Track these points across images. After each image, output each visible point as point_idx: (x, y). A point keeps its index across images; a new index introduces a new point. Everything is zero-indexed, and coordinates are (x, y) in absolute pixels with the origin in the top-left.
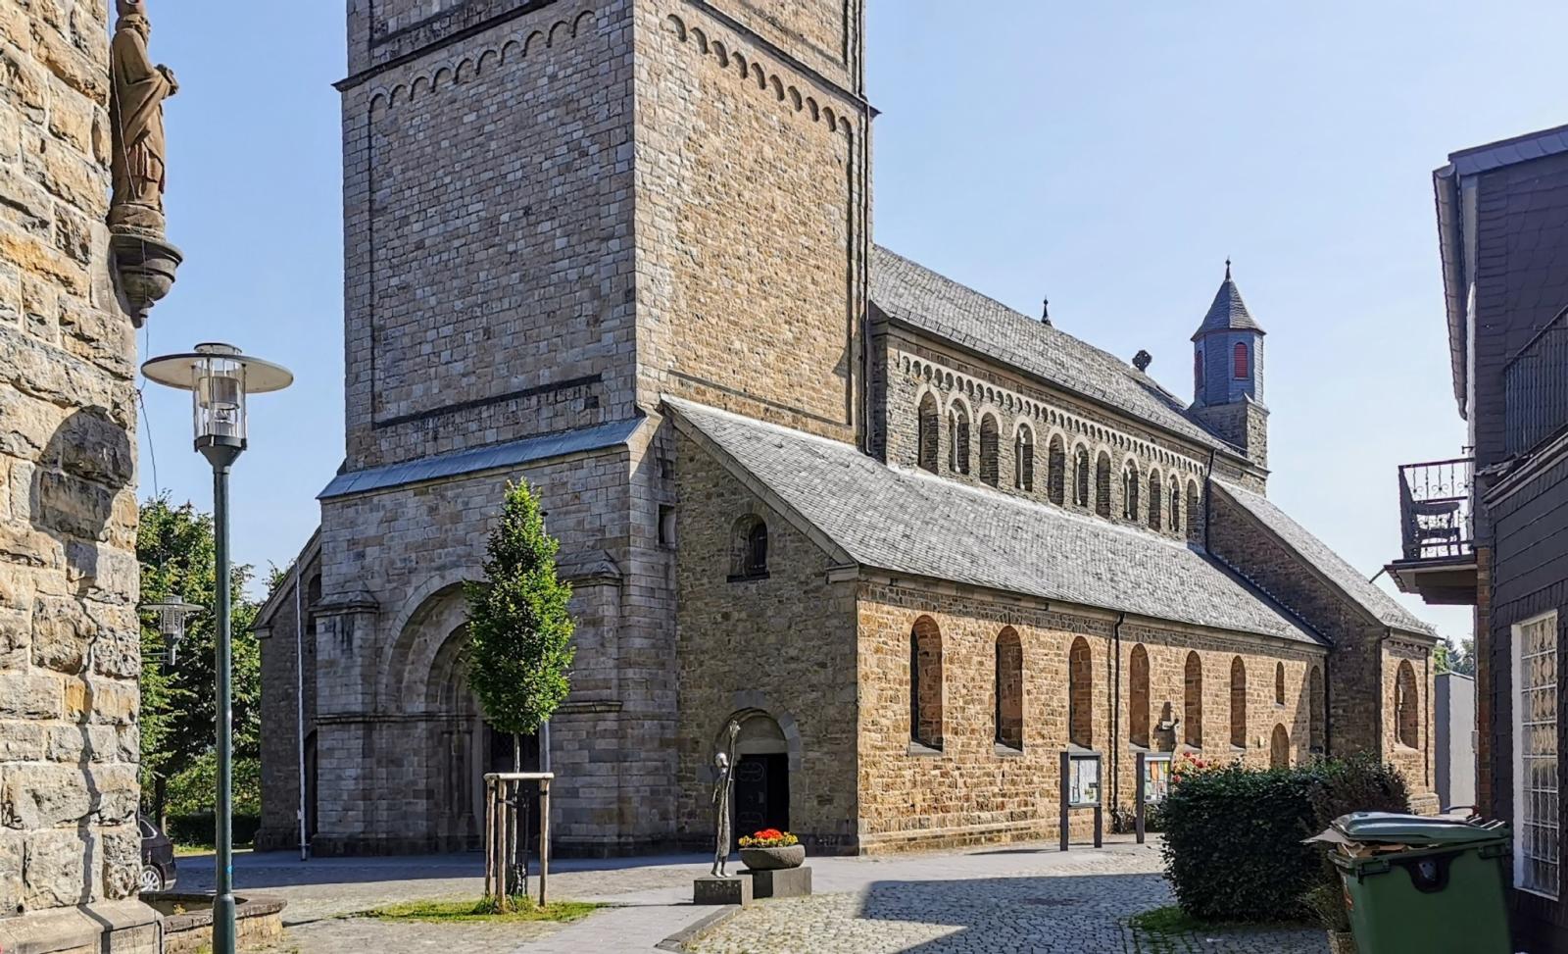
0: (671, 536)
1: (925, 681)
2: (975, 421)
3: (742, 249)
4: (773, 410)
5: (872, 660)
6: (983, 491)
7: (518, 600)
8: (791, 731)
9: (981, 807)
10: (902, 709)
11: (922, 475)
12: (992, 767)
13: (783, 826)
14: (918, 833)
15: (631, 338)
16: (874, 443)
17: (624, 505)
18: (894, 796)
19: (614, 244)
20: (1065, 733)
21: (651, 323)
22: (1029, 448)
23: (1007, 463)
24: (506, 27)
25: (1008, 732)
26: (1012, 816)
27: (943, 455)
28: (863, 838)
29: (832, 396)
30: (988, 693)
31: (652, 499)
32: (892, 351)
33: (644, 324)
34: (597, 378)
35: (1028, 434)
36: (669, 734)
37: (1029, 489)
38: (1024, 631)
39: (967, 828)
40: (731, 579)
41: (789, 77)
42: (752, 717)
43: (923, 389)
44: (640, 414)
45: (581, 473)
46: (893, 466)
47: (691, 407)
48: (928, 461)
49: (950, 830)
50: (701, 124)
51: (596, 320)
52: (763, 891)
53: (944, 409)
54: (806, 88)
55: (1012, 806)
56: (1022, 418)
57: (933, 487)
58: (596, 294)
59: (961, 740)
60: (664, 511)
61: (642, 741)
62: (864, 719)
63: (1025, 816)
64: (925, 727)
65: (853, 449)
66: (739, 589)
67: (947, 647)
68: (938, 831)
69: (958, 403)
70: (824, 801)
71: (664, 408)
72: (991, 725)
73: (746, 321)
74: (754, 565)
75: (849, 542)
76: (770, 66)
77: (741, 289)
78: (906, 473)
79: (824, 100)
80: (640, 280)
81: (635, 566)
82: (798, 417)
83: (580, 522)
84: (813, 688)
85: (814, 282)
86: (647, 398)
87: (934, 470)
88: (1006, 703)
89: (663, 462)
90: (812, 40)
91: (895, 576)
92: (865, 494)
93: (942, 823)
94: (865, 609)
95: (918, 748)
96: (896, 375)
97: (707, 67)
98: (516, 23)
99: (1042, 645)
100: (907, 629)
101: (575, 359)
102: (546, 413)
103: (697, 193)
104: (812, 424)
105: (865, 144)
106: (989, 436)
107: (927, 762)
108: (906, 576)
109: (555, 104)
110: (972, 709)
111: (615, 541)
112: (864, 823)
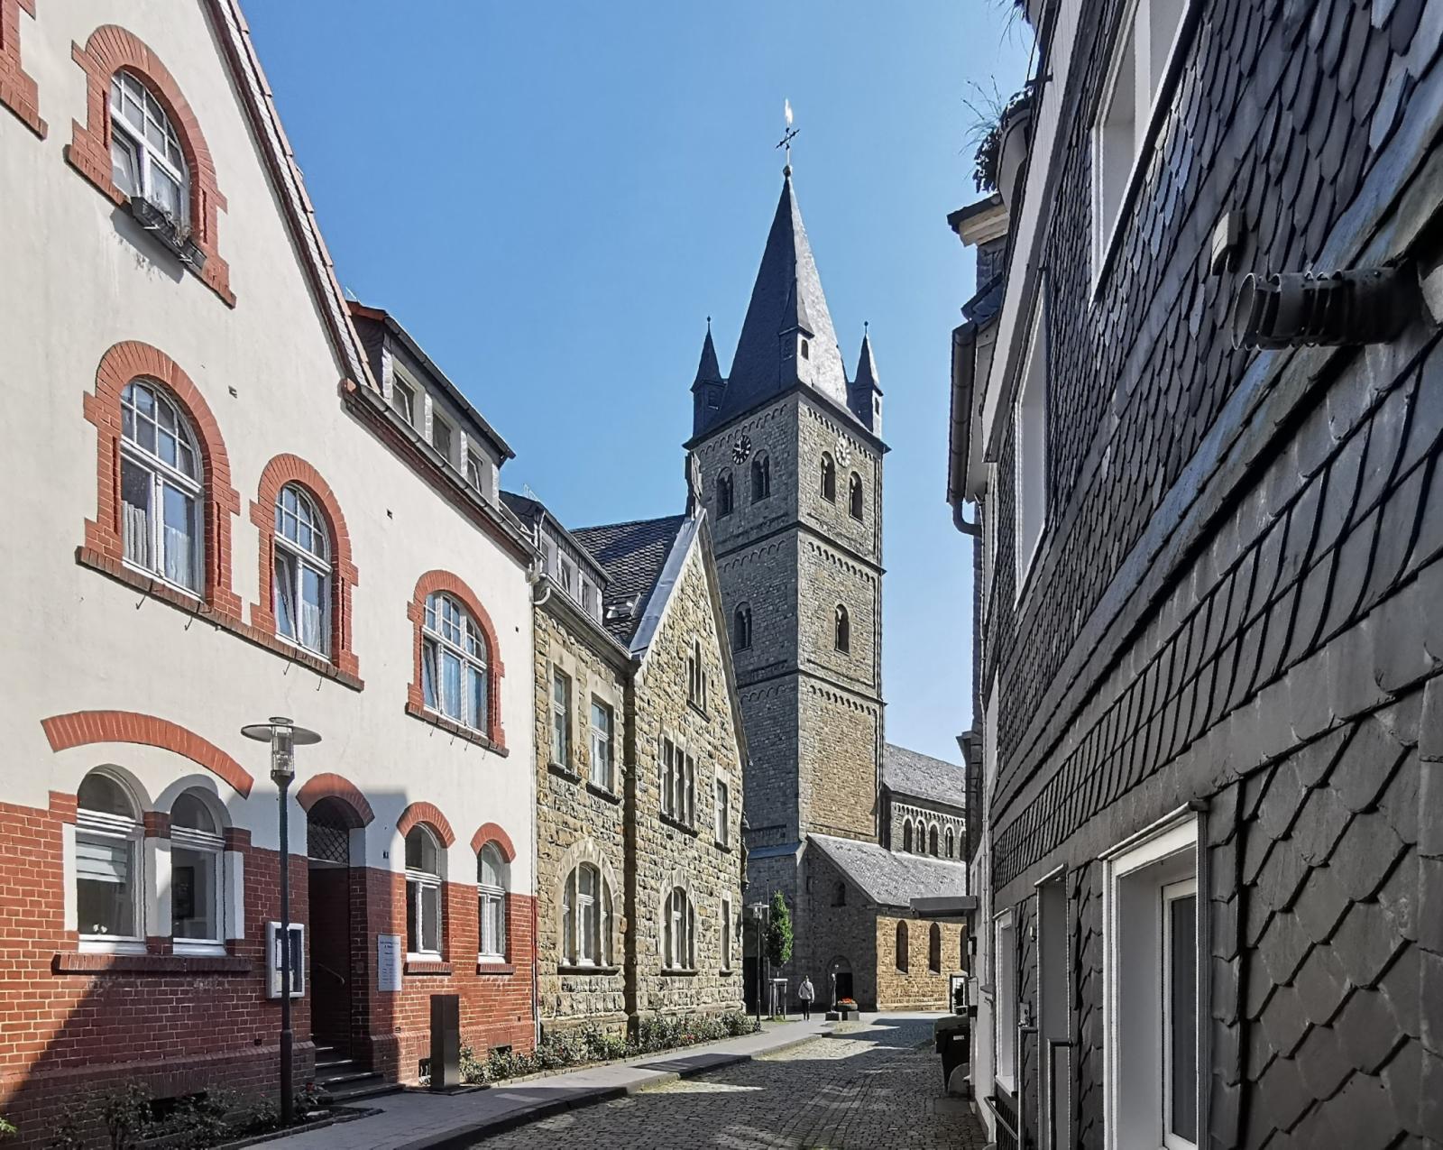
0: (811, 888)
1: (902, 946)
2: (928, 828)
3: (835, 771)
4: (847, 834)
5: (882, 939)
6: (932, 859)
7: (779, 928)
8: (854, 964)
9: (924, 996)
10: (893, 956)
11: (906, 855)
12: (927, 980)
13: (851, 997)
14: (899, 1005)
15: (798, 812)
16: (885, 841)
17: (794, 877)
18: (890, 991)
19: (791, 776)
20: (959, 966)
21: (804, 805)
22: (952, 838)
23: (941, 844)
24: (752, 687)
25: (935, 965)
26: (936, 1000)
27: (914, 845)
28: (878, 1006)
29: (870, 825)
30: (927, 951)
31: (804, 873)
32: (893, 803)
33: (802, 806)
34: (785, 826)
35: (951, 833)
36: (811, 965)
37: (951, 856)
38: (941, 925)
39: (918, 1004)
40: (833, 906)
41: (853, 699)
42: (841, 959)
43: (906, 817)
44: (800, 842)
45: (780, 863)
46: (893, 853)
47: (816, 836)
48: (908, 848)
49: (911, 1004)
50: (822, 725)
51: (784, 804)
52: (845, 1018)
53: (915, 825)
54: (859, 701)
55: (936, 996)
56: (948, 825)
57: (909, 860)
58: (784, 794)
59: (916, 968)
60: (808, 878)
61: (801, 967)
62: (879, 962)
63: (940, 1000)
64: (902, 963)
65: (878, 846)
66: (835, 909)
67: (910, 933)
68: (906, 1004)
69: (921, 822)
70: (865, 992)
71: (808, 838)
72: (928, 962)
73: (838, 799)
74: (841, 902)
75: (874, 894)
76: (846, 695)
77: (836, 786)
78: (898, 855)
79: (866, 704)
80: (801, 790)
81: (798, 900)
82: (857, 835)
83: (779, 883)
84: (861, 949)
85: (862, 778)
86: (802, 835)
87: (910, 852)
88: (934, 954)
89: (808, 859)
90: (862, 680)
91: (890, 907)
92: (882, 868)
93: (908, 1001)
94: (879, 919)
95: (899, 972)
96: (895, 813)
97: (823, 702)
98: (756, 686)
99: (948, 929)
100: (895, 926)
101: (777, 818)
102: (766, 838)
103: (820, 752)
104: (862, 837)
105: (882, 717)
106: (933, 833)
107: (903, 977)
108: (894, 906)
109: (770, 718)
110: (920, 957)
111: (792, 891)
112: (879, 1000)
